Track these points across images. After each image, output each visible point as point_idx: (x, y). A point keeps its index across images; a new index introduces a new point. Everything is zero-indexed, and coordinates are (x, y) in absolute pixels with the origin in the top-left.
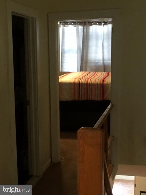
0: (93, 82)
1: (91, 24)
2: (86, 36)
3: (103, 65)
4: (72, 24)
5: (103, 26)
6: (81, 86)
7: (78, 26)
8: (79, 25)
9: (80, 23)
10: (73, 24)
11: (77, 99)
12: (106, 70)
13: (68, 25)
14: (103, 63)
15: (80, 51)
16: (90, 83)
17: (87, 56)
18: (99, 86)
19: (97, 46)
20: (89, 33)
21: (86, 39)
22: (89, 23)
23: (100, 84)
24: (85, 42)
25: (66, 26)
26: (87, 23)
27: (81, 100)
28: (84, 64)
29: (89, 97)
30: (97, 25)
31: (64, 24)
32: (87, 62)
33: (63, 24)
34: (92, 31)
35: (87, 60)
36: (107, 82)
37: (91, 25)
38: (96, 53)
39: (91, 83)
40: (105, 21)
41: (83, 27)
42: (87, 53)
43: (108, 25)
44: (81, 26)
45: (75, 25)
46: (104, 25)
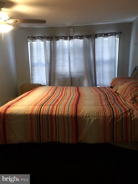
0: (60, 113)
1: (58, 38)
2: (53, 50)
3: (70, 77)
4: (39, 39)
5: (69, 41)
6: (42, 119)
7: (45, 41)
8: (46, 39)
9: (47, 37)
10: (41, 39)
11: (36, 140)
12: (72, 82)
13: (36, 39)
14: (70, 75)
15: (48, 64)
16: (55, 115)
17: (55, 69)
18: (69, 120)
19: (64, 59)
20: (56, 47)
21: (53, 53)
22: (55, 37)
23: (72, 116)
24: (53, 55)
25: (34, 40)
26: (54, 37)
27: (42, 142)
28: (52, 77)
29: (54, 138)
30: (64, 40)
31: (32, 38)
32: (54, 75)
33: (30, 39)
34: (59, 46)
35: (54, 73)
36: (82, 112)
37: (58, 40)
38: (63, 66)
39: (57, 114)
40: (71, 35)
41: (50, 42)
42: (55, 66)
43: (74, 39)
44: (48, 41)
45: (42, 40)
46: (70, 39)
